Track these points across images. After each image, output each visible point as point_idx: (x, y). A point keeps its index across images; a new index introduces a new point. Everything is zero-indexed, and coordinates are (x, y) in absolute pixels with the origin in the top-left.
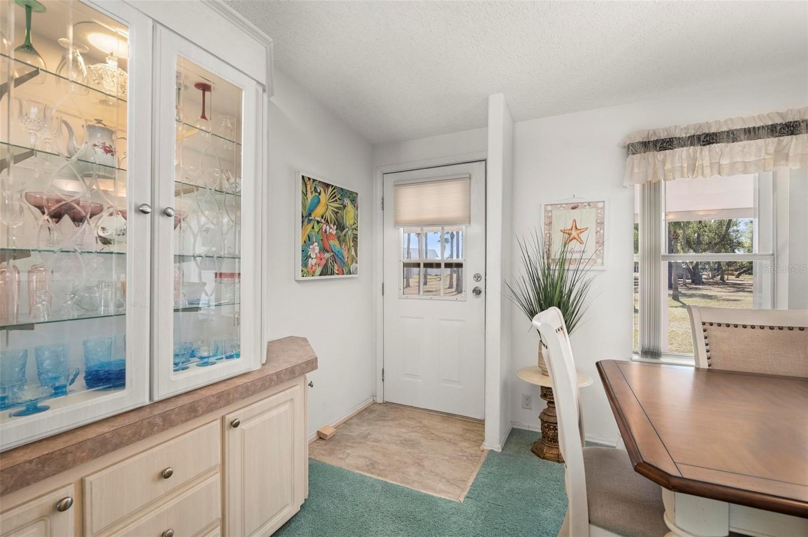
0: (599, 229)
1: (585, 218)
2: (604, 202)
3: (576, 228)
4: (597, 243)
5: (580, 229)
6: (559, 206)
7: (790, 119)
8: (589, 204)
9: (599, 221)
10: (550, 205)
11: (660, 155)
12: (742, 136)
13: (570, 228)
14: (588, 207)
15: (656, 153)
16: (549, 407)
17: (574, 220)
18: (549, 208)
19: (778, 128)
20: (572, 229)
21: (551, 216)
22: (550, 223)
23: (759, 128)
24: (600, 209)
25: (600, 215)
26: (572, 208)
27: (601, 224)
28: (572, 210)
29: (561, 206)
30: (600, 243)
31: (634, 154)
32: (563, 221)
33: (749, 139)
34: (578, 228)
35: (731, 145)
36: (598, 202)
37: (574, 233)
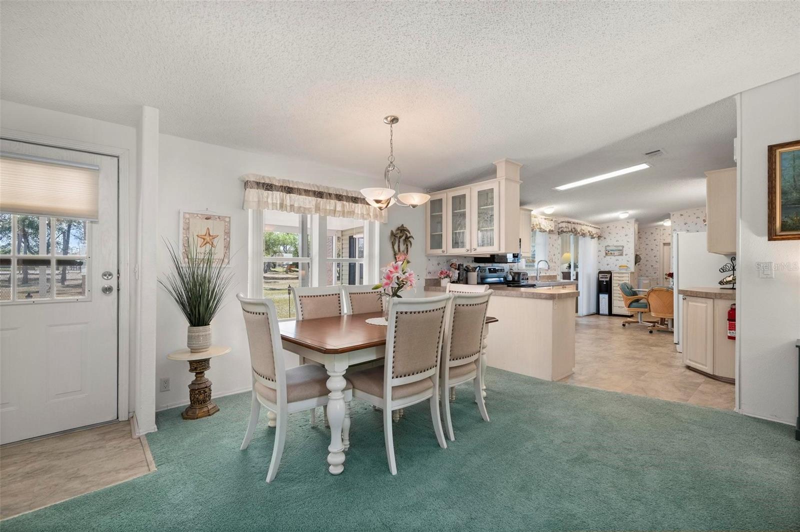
0: (226, 237)
1: (217, 229)
2: (230, 218)
3: (209, 235)
4: (225, 247)
5: (212, 236)
6: (196, 215)
7: (321, 190)
8: (219, 217)
9: (226, 231)
10: (188, 213)
11: (266, 193)
12: (303, 193)
13: (205, 234)
14: (218, 220)
15: (263, 191)
16: (197, 377)
17: (208, 228)
18: (187, 216)
19: (317, 193)
20: (206, 235)
21: (189, 223)
22: (188, 228)
23: (309, 191)
24: (227, 222)
25: (227, 227)
26: (206, 219)
27: (228, 233)
28: (206, 220)
29: (197, 216)
30: (227, 247)
31: (251, 188)
32: (199, 227)
33: (306, 195)
34: (211, 235)
35: (298, 196)
36: (226, 217)
37: (208, 239)
